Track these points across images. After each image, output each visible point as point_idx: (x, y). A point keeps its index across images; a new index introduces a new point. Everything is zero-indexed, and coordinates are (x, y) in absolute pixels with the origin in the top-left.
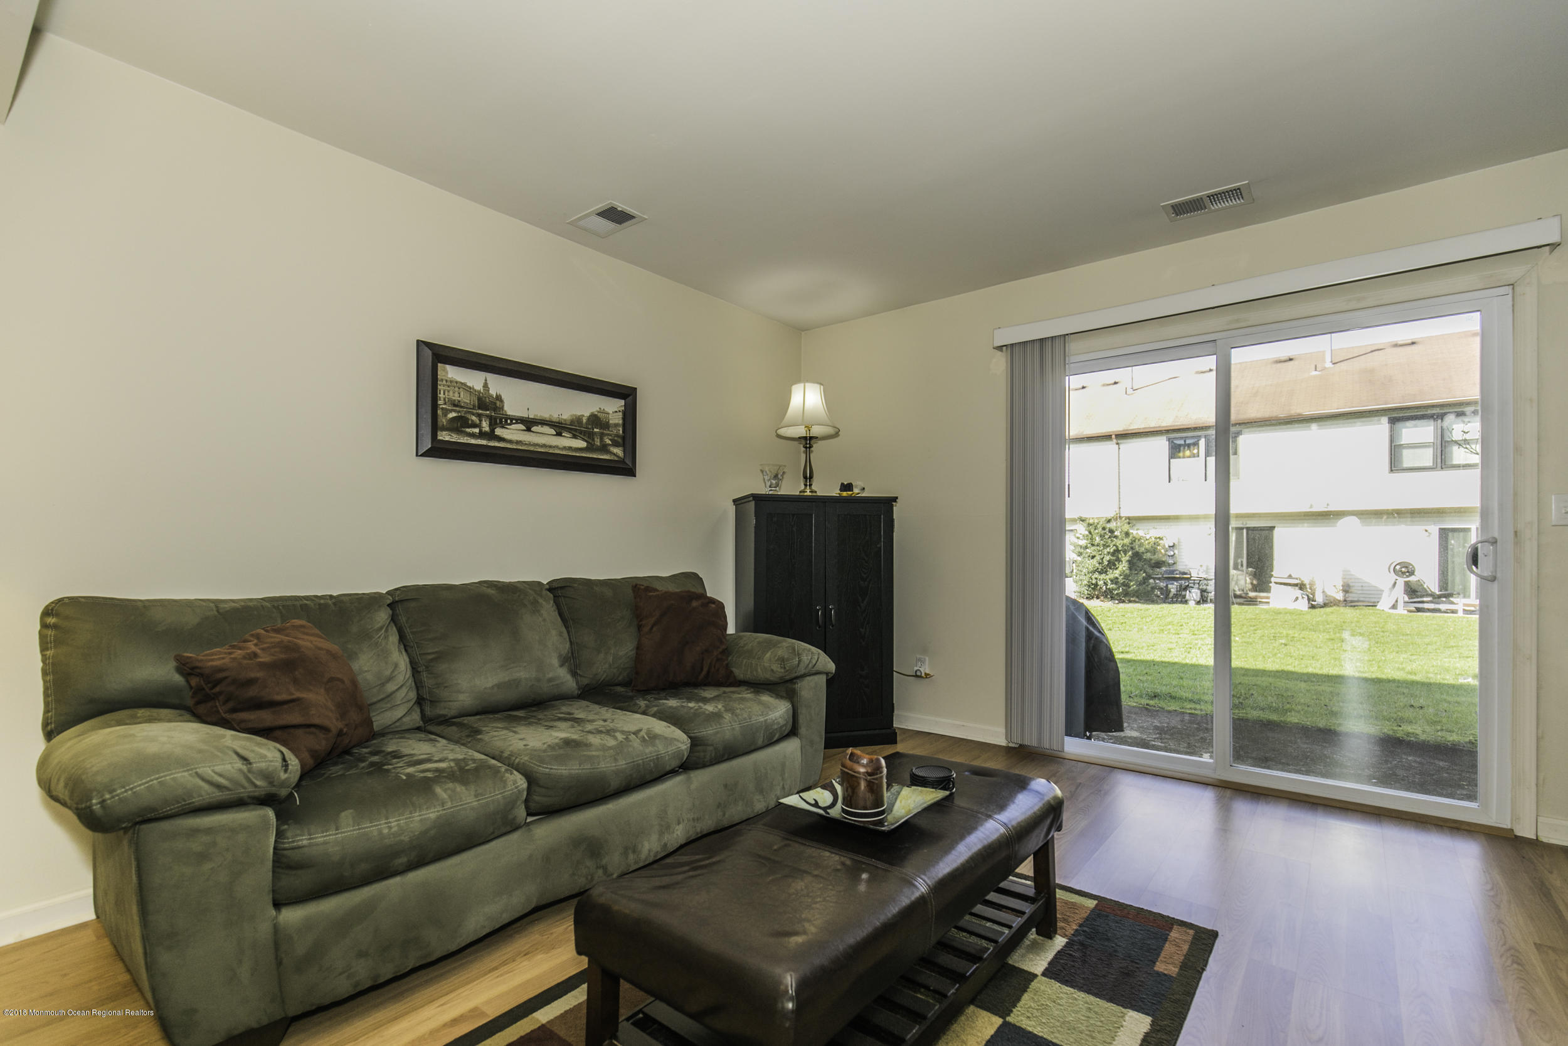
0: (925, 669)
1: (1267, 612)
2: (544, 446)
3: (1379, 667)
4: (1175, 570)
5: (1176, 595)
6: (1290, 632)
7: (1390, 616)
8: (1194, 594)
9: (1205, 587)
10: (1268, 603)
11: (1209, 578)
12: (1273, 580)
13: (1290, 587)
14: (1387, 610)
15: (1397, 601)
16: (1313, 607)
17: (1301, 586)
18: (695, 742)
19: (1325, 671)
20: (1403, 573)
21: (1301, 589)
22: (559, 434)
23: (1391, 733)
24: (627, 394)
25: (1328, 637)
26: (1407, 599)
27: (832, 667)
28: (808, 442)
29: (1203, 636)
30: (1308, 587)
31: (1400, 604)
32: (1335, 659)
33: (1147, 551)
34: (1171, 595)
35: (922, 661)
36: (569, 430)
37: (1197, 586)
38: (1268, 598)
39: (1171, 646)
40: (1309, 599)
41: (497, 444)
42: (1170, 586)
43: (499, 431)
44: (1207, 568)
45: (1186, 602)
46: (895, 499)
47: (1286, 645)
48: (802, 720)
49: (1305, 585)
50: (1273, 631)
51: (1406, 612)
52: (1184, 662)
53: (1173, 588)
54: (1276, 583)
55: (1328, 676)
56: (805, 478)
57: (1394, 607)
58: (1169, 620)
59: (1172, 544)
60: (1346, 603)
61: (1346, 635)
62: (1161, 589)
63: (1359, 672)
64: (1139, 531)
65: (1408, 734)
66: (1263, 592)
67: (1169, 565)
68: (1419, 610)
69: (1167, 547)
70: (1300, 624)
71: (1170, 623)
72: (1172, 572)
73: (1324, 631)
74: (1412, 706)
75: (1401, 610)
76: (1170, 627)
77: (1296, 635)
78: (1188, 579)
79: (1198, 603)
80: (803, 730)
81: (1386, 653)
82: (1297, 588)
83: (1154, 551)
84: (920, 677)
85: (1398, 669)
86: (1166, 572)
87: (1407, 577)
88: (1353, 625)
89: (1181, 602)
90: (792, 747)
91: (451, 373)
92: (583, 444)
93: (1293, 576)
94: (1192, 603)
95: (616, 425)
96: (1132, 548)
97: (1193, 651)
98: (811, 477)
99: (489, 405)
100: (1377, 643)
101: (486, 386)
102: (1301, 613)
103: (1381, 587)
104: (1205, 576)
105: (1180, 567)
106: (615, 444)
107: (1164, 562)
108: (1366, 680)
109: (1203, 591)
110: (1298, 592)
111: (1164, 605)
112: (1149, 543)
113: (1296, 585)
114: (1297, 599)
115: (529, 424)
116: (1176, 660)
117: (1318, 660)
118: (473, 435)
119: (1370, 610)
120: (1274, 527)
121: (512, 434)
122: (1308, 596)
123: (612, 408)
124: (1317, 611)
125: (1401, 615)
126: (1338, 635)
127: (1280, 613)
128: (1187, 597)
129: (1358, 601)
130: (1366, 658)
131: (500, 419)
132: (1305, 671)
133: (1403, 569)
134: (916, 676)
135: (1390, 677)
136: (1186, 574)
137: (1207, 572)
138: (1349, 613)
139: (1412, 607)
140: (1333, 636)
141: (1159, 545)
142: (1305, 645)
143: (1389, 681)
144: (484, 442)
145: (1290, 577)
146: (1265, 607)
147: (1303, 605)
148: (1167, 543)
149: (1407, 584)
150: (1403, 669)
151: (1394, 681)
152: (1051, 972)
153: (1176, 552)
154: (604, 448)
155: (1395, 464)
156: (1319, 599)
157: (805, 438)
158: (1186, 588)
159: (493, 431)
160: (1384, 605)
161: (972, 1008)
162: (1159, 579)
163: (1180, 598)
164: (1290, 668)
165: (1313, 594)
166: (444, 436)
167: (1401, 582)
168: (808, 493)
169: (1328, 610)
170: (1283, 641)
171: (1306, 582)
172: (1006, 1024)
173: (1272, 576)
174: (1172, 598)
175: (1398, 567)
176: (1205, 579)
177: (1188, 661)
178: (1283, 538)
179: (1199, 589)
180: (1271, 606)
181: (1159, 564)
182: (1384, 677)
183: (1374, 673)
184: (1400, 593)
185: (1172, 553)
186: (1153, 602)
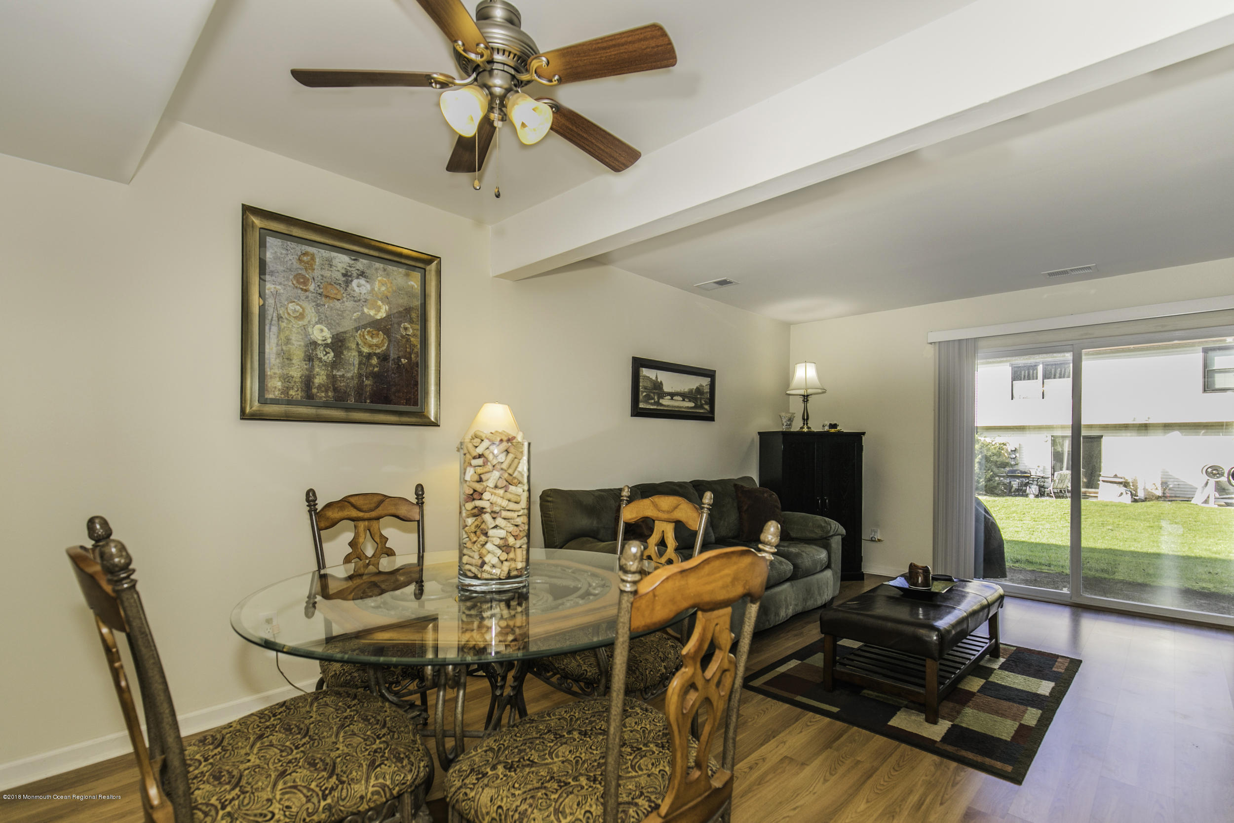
0: (878, 536)
1: (1096, 504)
2: (678, 407)
3: (1190, 548)
4: (1017, 470)
5: (1017, 490)
6: (1116, 520)
7: (1202, 509)
8: (1034, 489)
9: (1042, 484)
10: (1097, 497)
11: (1046, 476)
12: (1101, 478)
13: (1115, 485)
14: (1200, 504)
15: (1208, 497)
16: (1135, 501)
17: (1126, 484)
18: (795, 566)
19: (1145, 550)
20: (1215, 475)
21: (1125, 486)
22: (684, 400)
23: (1190, 587)
24: (710, 374)
25: (1148, 525)
26: (1217, 495)
27: (844, 532)
28: (806, 398)
29: (1043, 522)
30: (1131, 484)
31: (1212, 500)
32: (1153, 542)
33: (994, 455)
34: (1013, 490)
35: (876, 532)
36: (688, 397)
37: (1036, 483)
38: (1097, 493)
39: (1017, 529)
40: (1132, 494)
41: (662, 408)
42: (1012, 483)
43: (661, 401)
44: (1044, 468)
45: (1027, 496)
46: (864, 433)
47: (1112, 530)
48: (833, 560)
49: (1128, 483)
50: (1101, 519)
51: (1216, 506)
52: (1030, 541)
53: (1015, 484)
54: (1103, 481)
55: (1147, 554)
56: (804, 419)
57: (1206, 502)
58: (1014, 509)
59: (1014, 449)
60: (1164, 497)
61: (1163, 524)
62: (1004, 484)
63: (1173, 551)
64: (986, 439)
65: (1204, 588)
66: (1092, 488)
67: (1012, 466)
68: (1228, 505)
69: (1009, 451)
70: (1124, 514)
71: (1014, 512)
72: (1014, 471)
73: (1145, 520)
74: (1210, 573)
75: (1212, 504)
76: (1014, 515)
77: (1121, 523)
78: (1028, 477)
79: (1037, 496)
80: (833, 565)
81: (1197, 538)
82: (1122, 485)
83: (999, 454)
84: (875, 541)
85: (1206, 550)
86: (1009, 472)
87: (1218, 477)
88: (1170, 515)
89: (1022, 496)
90: (828, 573)
91: (645, 372)
92: (692, 404)
93: (1118, 475)
94: (1031, 497)
95: (707, 392)
96: (981, 452)
97: (1035, 534)
98: (808, 419)
99: (657, 386)
100: (1189, 530)
101: (657, 377)
102: (1125, 506)
103: (1195, 485)
104: (1042, 475)
105: (1021, 467)
106: (706, 404)
107: (1008, 463)
108: (1178, 557)
109: (1041, 487)
110: (1122, 489)
111: (1008, 498)
112: (995, 448)
113: (1120, 483)
114: (1122, 494)
115: (672, 395)
116: (1023, 540)
117: (1139, 542)
118: (652, 404)
119: (1184, 504)
120: (1102, 436)
121: (666, 402)
122: (1131, 492)
123: (705, 382)
124: (1139, 504)
125: (1211, 508)
126: (1156, 523)
127: (1107, 505)
128: (1028, 491)
129: (1176, 497)
130: (1179, 541)
131: (662, 395)
132: (1128, 549)
133: (1214, 472)
134: (872, 540)
135: (1198, 555)
136: (1025, 473)
137: (1044, 470)
138: (1166, 506)
139: (1222, 502)
140: (1152, 524)
141: (1003, 450)
142: (1129, 531)
143: (1196, 558)
144: (655, 407)
145: (1116, 476)
146: (1094, 500)
147: (1127, 499)
148: (1010, 448)
149: (1217, 483)
150: (1209, 550)
151: (1201, 558)
152: (1002, 667)
153: (1017, 455)
154: (701, 407)
155: (1208, 387)
156: (1141, 494)
157: (804, 396)
158: (1027, 484)
159: (659, 400)
160: (1198, 499)
161: (970, 677)
162: (1003, 477)
163: (1021, 492)
164: (1116, 547)
165: (1136, 490)
166: (641, 405)
167: (1212, 481)
168: (805, 430)
169: (1148, 503)
170: (1110, 528)
171: (1130, 480)
172: (988, 683)
173: (1100, 475)
174: (1014, 492)
175: (1210, 470)
176: (1043, 477)
177: (1033, 540)
178: (1110, 445)
179: (1037, 485)
180: (1099, 499)
181: (1004, 465)
182: (1193, 555)
183: (1185, 551)
184: (1211, 490)
185: (1014, 456)
186: (998, 495)
